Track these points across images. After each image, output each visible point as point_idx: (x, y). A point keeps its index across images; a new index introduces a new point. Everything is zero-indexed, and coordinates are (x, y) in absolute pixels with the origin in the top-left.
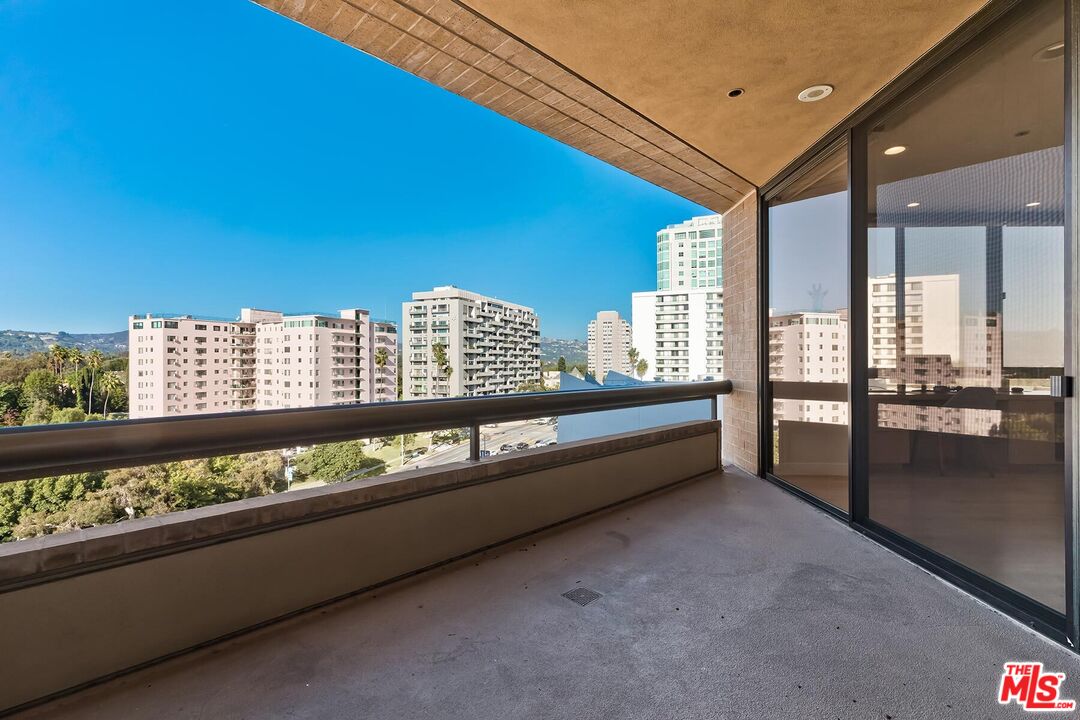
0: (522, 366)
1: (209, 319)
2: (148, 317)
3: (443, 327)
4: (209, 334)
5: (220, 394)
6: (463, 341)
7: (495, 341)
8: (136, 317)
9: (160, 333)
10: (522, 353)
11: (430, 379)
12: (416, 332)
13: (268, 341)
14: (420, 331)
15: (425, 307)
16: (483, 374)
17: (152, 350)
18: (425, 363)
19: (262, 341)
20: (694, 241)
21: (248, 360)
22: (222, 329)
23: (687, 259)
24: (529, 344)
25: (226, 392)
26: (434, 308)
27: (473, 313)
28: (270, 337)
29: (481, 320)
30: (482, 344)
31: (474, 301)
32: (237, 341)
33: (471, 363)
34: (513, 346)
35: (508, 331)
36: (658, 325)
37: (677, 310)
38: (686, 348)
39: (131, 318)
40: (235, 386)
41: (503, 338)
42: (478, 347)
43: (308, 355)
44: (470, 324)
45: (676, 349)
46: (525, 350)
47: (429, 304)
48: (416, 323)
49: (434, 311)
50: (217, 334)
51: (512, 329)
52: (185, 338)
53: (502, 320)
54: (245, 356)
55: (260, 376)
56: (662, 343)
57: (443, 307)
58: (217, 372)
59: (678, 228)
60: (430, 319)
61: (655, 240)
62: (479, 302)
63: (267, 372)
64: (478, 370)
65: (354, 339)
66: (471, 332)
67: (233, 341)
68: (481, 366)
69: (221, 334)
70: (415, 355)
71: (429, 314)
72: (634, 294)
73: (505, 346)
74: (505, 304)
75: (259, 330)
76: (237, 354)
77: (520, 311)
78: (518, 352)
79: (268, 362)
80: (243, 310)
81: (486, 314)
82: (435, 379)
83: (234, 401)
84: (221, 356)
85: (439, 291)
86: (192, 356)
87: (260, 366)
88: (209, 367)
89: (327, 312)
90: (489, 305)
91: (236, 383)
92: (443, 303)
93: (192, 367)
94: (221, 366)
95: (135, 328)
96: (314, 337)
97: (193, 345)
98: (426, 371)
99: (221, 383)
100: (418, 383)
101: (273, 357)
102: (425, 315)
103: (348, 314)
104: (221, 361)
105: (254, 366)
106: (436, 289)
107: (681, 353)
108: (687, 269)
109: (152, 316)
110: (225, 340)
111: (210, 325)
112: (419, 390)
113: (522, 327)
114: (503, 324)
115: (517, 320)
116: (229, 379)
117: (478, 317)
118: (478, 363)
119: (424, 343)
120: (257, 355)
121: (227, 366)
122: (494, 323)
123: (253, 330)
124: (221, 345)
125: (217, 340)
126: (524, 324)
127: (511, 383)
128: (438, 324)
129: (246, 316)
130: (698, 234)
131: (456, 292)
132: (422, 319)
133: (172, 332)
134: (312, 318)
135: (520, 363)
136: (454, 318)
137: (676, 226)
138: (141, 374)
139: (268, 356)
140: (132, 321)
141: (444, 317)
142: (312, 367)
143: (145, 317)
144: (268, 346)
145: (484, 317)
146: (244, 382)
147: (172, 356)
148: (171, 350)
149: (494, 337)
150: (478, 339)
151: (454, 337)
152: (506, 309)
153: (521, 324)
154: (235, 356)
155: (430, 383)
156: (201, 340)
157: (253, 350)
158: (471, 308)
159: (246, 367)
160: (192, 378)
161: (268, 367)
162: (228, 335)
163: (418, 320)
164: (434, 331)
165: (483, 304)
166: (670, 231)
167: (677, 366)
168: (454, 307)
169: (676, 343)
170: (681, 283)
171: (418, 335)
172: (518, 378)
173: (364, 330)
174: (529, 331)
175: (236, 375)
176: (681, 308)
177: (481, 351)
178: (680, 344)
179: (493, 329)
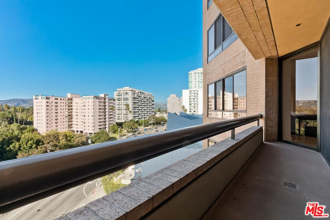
0: (149, 111)
1: (59, 97)
2: (40, 96)
3: (127, 99)
4: (59, 101)
5: (62, 119)
6: (133, 103)
7: (142, 103)
8: (35, 96)
9: (44, 101)
10: (149, 107)
11: (123, 115)
12: (118, 100)
13: (77, 103)
14: (119, 100)
15: (121, 93)
16: (138, 113)
17: (41, 106)
18: (121, 110)
19: (75, 103)
20: (199, 75)
21: (70, 109)
22: (63, 99)
23: (197, 80)
24: (151, 104)
25: (64, 119)
26: (124, 93)
27: (136, 95)
28: (77, 102)
29: (138, 97)
30: (138, 104)
31: (136, 91)
32: (67, 103)
33: (135, 110)
34: (147, 105)
35: (145, 100)
36: (190, 99)
37: (195, 95)
38: (197, 106)
39: (34, 96)
40: (66, 117)
41: (144, 102)
42: (137, 105)
43: (91, 107)
44: (135, 98)
45: (194, 106)
46: (150, 106)
47: (122, 92)
48: (118, 98)
49: (124, 94)
50: (61, 101)
51: (146, 100)
52: (52, 102)
53: (144, 97)
54: (69, 108)
55: (74, 114)
56: (191, 104)
57: (127, 93)
58: (61, 112)
59: (194, 71)
60: (123, 97)
61: (188, 74)
62: (137, 92)
63: (77, 112)
64: (137, 112)
65: (104, 103)
66: (135, 101)
67: (66, 103)
68: (138, 111)
69: (62, 101)
70: (118, 107)
71: (122, 95)
72: (183, 90)
73: (145, 105)
74: (145, 92)
75: (74, 100)
76: (67, 107)
77: (149, 94)
78: (148, 107)
79: (77, 109)
80: (68, 94)
81: (139, 95)
82: (124, 115)
83: (66, 121)
84: (62, 108)
85: (125, 88)
86: (54, 108)
87: (74, 111)
88: (59, 111)
89: (97, 95)
90: (140, 92)
91: (67, 116)
92: (126, 92)
93: (54, 111)
94: (62, 111)
95: (35, 99)
96: (93, 102)
97: (54, 104)
98: (121, 112)
99: (62, 116)
100: (119, 116)
101: (79, 108)
102: (121, 95)
103: (102, 95)
104: (62, 109)
105: (72, 111)
106: (124, 88)
107: (196, 107)
108: (197, 83)
109: (41, 96)
110: (63, 103)
111: (59, 99)
112: (119, 118)
113: (149, 99)
114: (144, 98)
115: (148, 97)
116: (65, 115)
117: (137, 96)
118: (137, 110)
119: (121, 104)
120: (73, 107)
121: (64, 111)
122: (141, 98)
123: (72, 100)
124: (62, 104)
125: (61, 103)
126: (150, 98)
127: (146, 116)
128: (125, 98)
129: (69, 96)
130: (200, 73)
131: (130, 89)
132: (120, 97)
133: (48, 100)
134: (92, 96)
135: (149, 110)
136: (130, 96)
137: (194, 70)
138: (38, 113)
139: (77, 108)
140: (34, 97)
141: (127, 96)
142: (93, 111)
143: (39, 96)
144: (77, 105)
145: (138, 96)
146: (69, 115)
147: (48, 108)
148: (48, 106)
149: (142, 102)
150: (137, 103)
151: (130, 102)
152: (145, 94)
153: (149, 98)
154: (66, 108)
155: (123, 116)
156: (57, 103)
157: (72, 106)
158: (135, 93)
159: (70, 111)
160: (54, 114)
161: (77, 111)
162: (64, 101)
163: (119, 97)
164: (124, 100)
165: (138, 92)
166: (192, 72)
167: (195, 110)
168: (130, 93)
169: (195, 104)
170: (195, 87)
171: (119, 102)
172: (148, 114)
173: (107, 100)
174: (151, 100)
175: (67, 113)
176: (196, 94)
177: (138, 106)
178: (196, 104)
179: (141, 100)
